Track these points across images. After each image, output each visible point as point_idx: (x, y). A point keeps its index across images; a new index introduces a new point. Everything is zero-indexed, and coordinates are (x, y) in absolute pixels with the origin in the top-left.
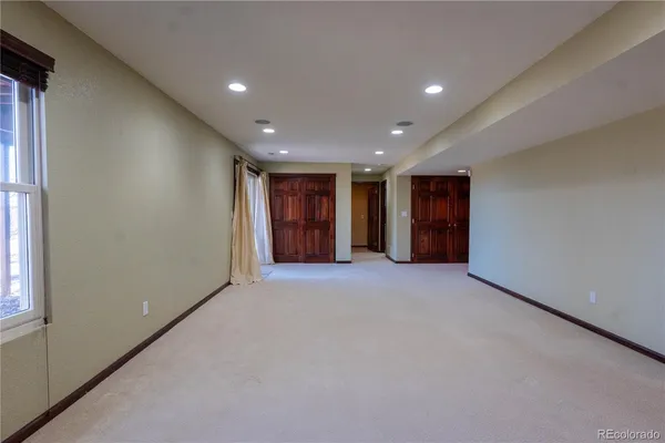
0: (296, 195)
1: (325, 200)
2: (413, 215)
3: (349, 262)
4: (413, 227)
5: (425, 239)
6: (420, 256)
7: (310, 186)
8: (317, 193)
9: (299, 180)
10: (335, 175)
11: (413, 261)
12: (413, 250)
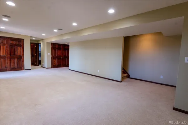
0: (5, 45)
1: (19, 48)
2: (52, 54)
3: (31, 69)
4: (52, 58)
5: (55, 61)
6: (54, 66)
7: (12, 42)
8: (16, 45)
9: (6, 39)
10: (23, 39)
11: (52, 68)
12: (52, 64)
